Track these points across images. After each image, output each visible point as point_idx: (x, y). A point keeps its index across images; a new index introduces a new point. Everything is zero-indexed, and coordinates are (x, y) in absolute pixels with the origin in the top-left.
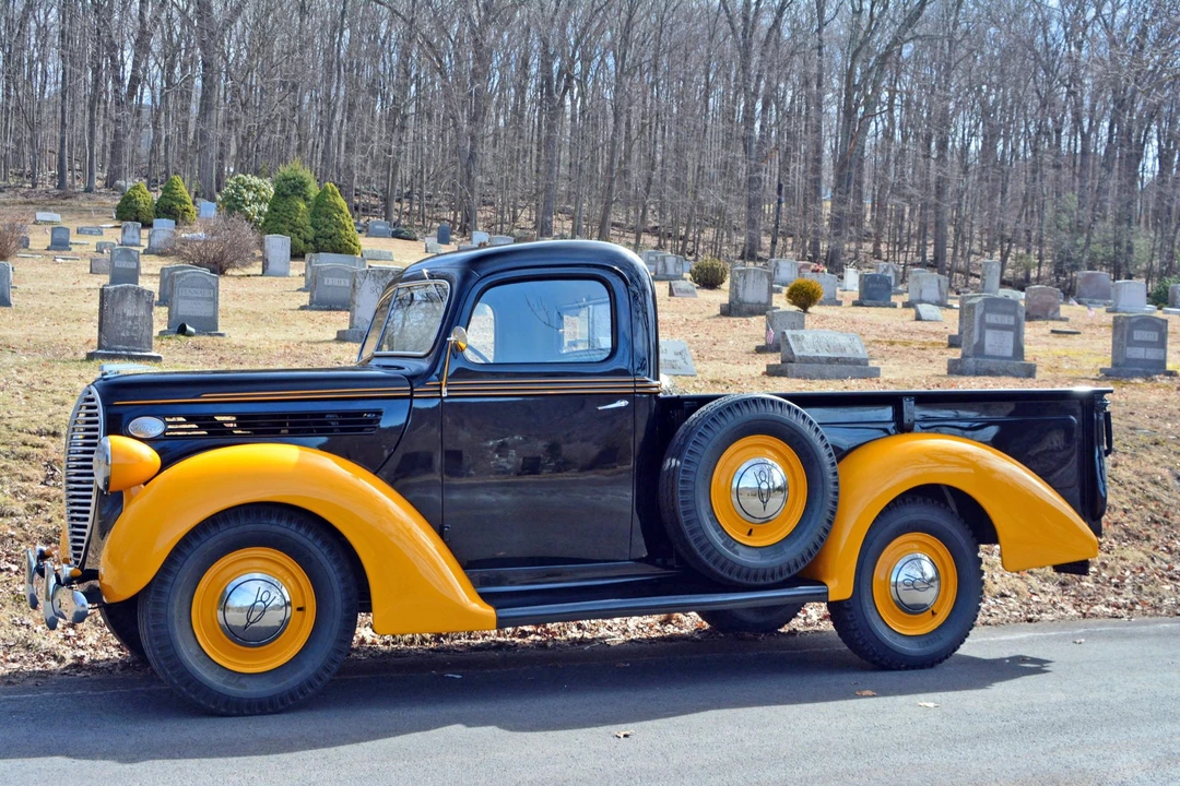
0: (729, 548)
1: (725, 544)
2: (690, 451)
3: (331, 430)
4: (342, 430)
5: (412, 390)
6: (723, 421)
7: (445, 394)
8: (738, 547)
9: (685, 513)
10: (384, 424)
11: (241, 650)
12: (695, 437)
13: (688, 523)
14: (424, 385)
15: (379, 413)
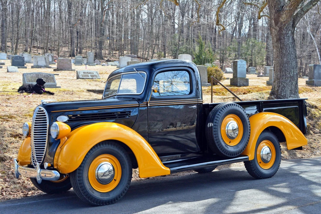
0: (226, 147)
1: (225, 146)
2: (216, 119)
3: (116, 118)
4: (119, 117)
5: (139, 104)
6: (223, 111)
7: (149, 105)
8: (228, 147)
9: (215, 137)
10: (132, 114)
11: (102, 186)
12: (217, 115)
13: (216, 140)
14: (142, 103)
15: (130, 112)
